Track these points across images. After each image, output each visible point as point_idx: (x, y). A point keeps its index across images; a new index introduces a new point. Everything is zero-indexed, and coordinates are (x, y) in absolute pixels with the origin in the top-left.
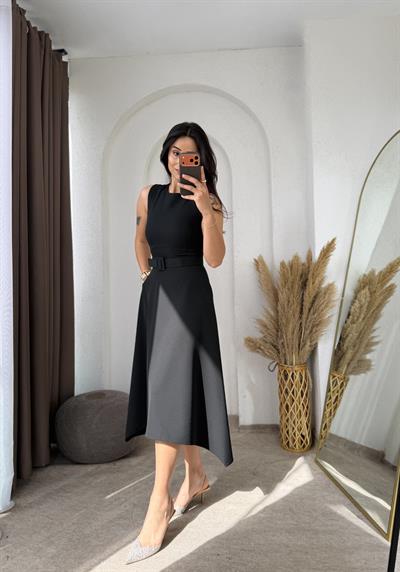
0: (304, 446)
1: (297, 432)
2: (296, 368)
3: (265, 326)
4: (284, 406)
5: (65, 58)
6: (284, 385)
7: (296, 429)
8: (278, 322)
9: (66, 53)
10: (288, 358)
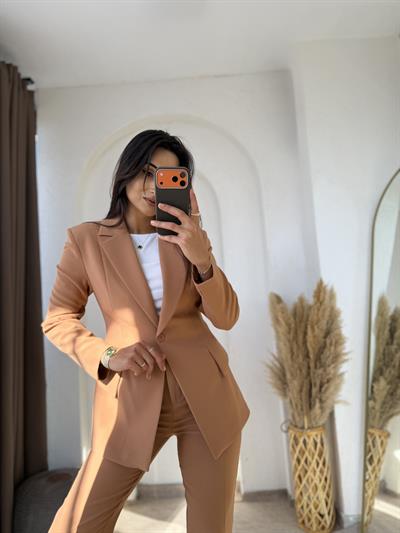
0: (323, 528)
1: (313, 510)
5: (30, 87)
6: (295, 452)
7: (312, 506)
9: (32, 82)
10: (298, 419)
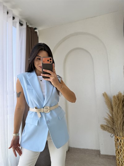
2: (122, 138)
3: (108, 121)
4: (117, 152)
6: (117, 144)
8: (113, 119)
9: (36, 29)
10: (118, 133)
